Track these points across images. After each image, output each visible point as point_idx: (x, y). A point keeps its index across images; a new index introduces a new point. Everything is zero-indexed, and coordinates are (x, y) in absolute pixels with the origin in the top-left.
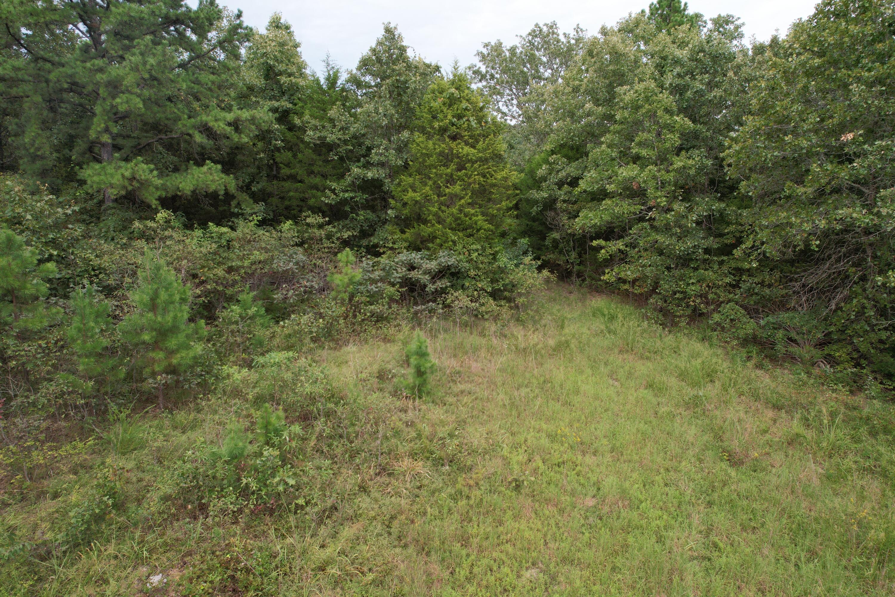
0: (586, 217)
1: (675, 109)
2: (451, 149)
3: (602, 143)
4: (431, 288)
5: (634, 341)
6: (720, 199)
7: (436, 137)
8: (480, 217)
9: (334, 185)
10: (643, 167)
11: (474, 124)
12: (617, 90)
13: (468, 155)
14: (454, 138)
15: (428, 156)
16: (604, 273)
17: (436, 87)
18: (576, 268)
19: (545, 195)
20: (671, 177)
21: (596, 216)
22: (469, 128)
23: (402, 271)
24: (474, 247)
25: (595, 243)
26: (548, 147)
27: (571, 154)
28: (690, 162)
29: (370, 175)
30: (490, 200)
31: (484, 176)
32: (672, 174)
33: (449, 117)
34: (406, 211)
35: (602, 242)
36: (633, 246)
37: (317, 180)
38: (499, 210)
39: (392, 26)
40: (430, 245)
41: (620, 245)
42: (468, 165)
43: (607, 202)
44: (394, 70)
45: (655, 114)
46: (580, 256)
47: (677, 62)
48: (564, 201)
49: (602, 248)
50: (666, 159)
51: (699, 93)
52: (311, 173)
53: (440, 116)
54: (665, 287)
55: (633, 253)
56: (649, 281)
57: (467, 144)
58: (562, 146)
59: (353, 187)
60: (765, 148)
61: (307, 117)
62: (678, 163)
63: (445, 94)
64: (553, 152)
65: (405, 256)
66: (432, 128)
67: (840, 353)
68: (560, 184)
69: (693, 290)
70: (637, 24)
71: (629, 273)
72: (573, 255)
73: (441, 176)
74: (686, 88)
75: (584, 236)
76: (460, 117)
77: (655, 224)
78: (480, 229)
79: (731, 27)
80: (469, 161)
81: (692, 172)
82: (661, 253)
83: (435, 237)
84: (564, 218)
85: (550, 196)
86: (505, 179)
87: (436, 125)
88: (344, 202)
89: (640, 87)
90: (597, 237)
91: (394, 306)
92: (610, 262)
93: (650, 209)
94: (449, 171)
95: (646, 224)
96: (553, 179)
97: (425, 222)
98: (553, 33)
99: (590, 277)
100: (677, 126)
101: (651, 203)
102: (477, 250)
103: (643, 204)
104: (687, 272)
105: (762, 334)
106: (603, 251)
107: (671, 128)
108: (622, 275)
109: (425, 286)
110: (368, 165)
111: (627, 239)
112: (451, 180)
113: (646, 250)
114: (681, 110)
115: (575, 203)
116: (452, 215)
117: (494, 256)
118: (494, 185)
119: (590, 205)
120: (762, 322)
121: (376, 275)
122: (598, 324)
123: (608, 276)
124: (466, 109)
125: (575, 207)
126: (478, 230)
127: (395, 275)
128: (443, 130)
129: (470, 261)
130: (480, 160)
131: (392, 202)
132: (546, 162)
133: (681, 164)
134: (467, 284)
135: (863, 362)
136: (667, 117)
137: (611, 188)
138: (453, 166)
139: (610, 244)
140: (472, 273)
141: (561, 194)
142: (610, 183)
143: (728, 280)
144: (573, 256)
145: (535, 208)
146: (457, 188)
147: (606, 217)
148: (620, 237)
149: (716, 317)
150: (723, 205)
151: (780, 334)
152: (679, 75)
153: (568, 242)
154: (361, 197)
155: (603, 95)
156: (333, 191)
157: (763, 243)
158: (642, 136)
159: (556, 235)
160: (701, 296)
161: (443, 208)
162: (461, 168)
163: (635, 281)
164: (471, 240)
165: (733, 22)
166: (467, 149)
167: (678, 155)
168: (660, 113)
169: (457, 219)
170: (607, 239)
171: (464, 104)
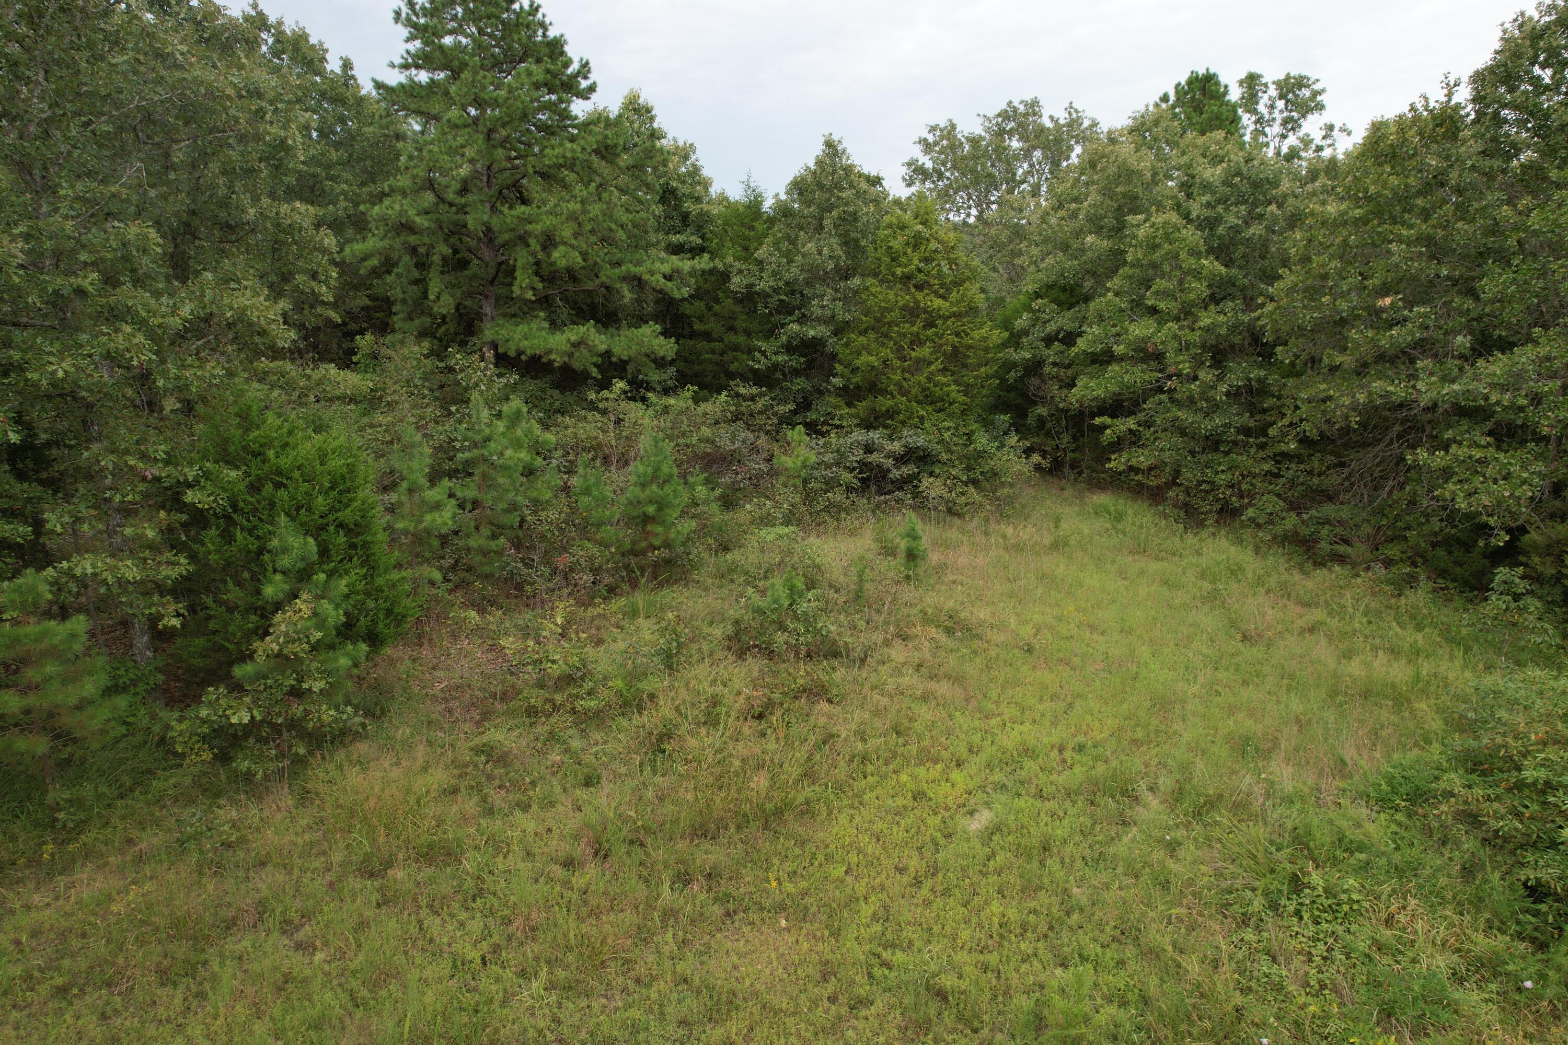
0: (1086, 387)
1: (1203, 249)
2: (917, 302)
3: (1108, 290)
4: (895, 474)
5: (1147, 540)
6: (1261, 366)
7: (899, 286)
8: (954, 387)
9: (763, 345)
10: (1161, 323)
11: (945, 269)
12: (1129, 218)
13: (939, 309)
14: (919, 287)
15: (890, 310)
16: (1109, 460)
17: (895, 221)
18: (1070, 455)
19: (1028, 355)
20: (1196, 337)
21: (1098, 385)
22: (940, 275)
23: (859, 454)
24: (946, 424)
25: (1098, 421)
26: (1030, 287)
27: (1062, 297)
28: (1221, 318)
29: (812, 333)
30: (964, 366)
31: (957, 334)
32: (1198, 333)
33: (916, 262)
34: (856, 379)
35: (1106, 420)
36: (1148, 424)
37: (741, 339)
38: (976, 378)
39: (835, 137)
40: (890, 422)
41: (1131, 423)
42: (939, 322)
43: (1114, 368)
44: (839, 198)
45: (1176, 256)
46: (1075, 438)
47: (1207, 187)
48: (1055, 364)
49: (1106, 427)
50: (1192, 314)
51: (1235, 229)
52: (731, 329)
53: (903, 260)
54: (1188, 476)
55: (1148, 433)
56: (1168, 469)
57: (936, 293)
58: (1050, 287)
59: (789, 349)
60: (1305, 307)
61: (729, 259)
62: (1205, 320)
63: (907, 231)
64: (1037, 295)
65: (860, 436)
66: (893, 274)
67: (1393, 551)
68: (1049, 341)
69: (1223, 479)
70: (1156, 123)
71: (1142, 459)
72: (1066, 438)
73: (905, 336)
74: (1218, 220)
75: (1081, 413)
76: (927, 260)
77: (1176, 396)
78: (954, 402)
79: (1306, 93)
80: (940, 317)
81: (1223, 331)
82: (1183, 433)
83: (898, 413)
84: (1054, 388)
85: (1034, 356)
86: (985, 339)
87: (899, 271)
88: (776, 367)
89: (1159, 219)
90: (1101, 413)
91: (853, 496)
92: (1117, 445)
93: (1169, 377)
94: (915, 329)
95: (1164, 397)
96: (1038, 333)
97: (884, 392)
98: (1034, 114)
99: (1088, 468)
100: (1204, 272)
101: (1171, 370)
102: (948, 429)
103: (1160, 371)
104: (1218, 457)
105: (1305, 531)
106: (1108, 431)
107: (1197, 274)
108: (1133, 462)
109: (889, 471)
110: (803, 319)
111: (1141, 416)
112: (917, 341)
113: (1165, 430)
114: (1210, 251)
115: (1068, 366)
116: (919, 383)
117: (969, 435)
118: (969, 347)
119: (1089, 369)
120: (1305, 517)
121: (829, 457)
122: (1102, 524)
123: (1117, 463)
124: (936, 251)
125: (1070, 372)
126: (951, 404)
127: (852, 458)
128: (907, 278)
129: (941, 442)
130: (954, 315)
131: (839, 368)
132: (1030, 310)
133: (1208, 321)
134: (937, 471)
135: (1418, 560)
136: (1192, 260)
137: (1119, 349)
138: (919, 324)
139: (1117, 422)
140: (944, 457)
141: (1051, 354)
142: (1117, 343)
143: (1266, 467)
144: (1065, 440)
145: (1012, 373)
146: (925, 351)
147: (1113, 388)
148: (1131, 413)
149: (1250, 512)
150: (1262, 373)
151: (1325, 531)
152: (1208, 205)
153: (1058, 420)
154: (797, 361)
155: (1109, 221)
156: (763, 353)
157: (1301, 420)
158: (1160, 284)
159: (1042, 411)
160: (1233, 486)
161: (907, 375)
162: (930, 324)
163: (1150, 469)
164: (942, 415)
165: (1308, 86)
166: (938, 302)
167: (1206, 308)
168: (1183, 255)
169: (923, 390)
170: (1113, 416)
171: (933, 245)
